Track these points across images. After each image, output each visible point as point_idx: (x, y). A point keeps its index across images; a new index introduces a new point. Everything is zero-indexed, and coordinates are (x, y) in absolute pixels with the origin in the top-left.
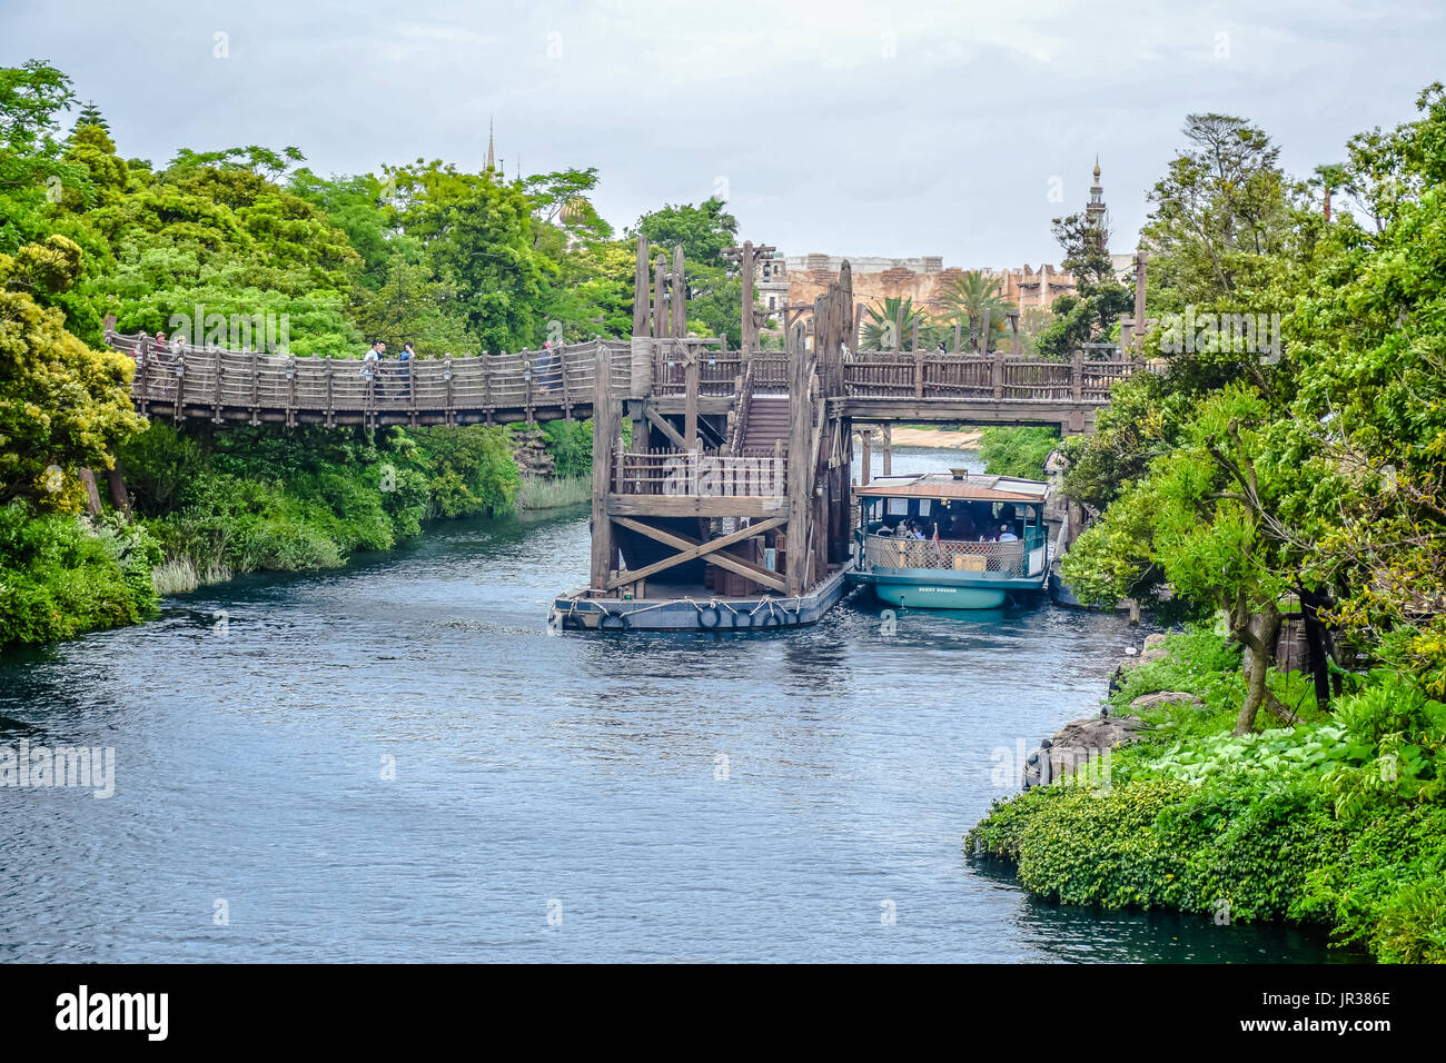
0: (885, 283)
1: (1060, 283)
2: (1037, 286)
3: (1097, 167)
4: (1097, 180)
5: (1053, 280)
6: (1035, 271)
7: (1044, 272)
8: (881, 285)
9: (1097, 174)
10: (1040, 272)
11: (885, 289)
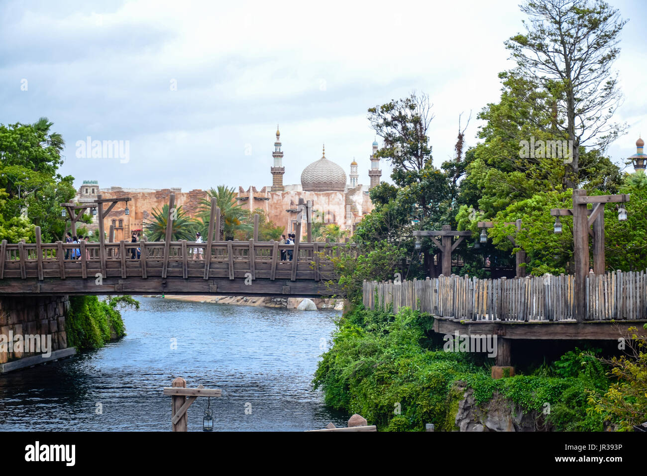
0: (157, 198)
1: (260, 197)
2: (247, 198)
3: (278, 131)
4: (278, 138)
5: (257, 195)
6: (246, 190)
7: (251, 190)
8: (155, 200)
9: (278, 135)
10: (249, 191)
11: (157, 202)
